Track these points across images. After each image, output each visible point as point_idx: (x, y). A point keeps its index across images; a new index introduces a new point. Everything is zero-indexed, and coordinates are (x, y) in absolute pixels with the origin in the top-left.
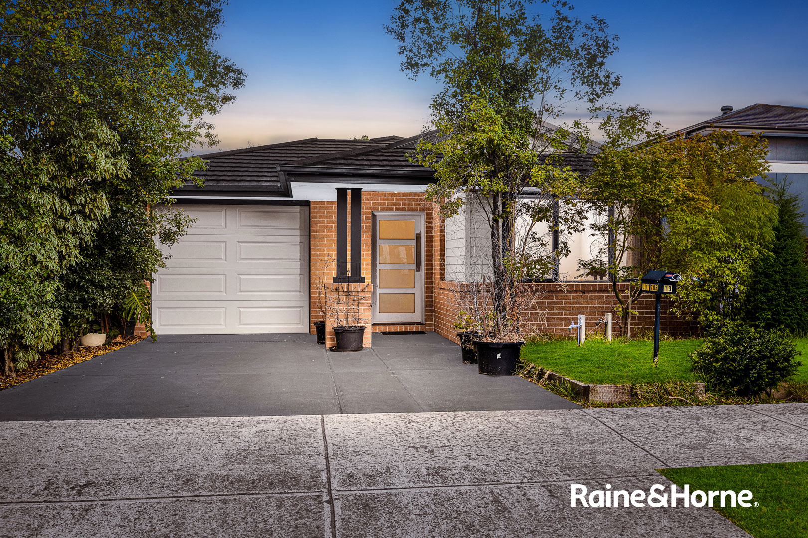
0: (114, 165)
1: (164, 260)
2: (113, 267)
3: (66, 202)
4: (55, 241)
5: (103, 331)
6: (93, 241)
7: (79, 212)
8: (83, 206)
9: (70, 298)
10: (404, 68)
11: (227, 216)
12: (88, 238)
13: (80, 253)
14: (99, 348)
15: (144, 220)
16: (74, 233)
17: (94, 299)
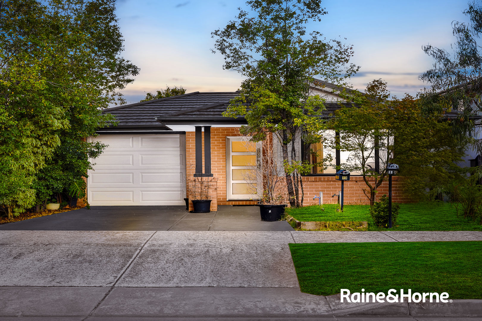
0: (62, 123)
1: (92, 165)
2: (63, 169)
3: (38, 140)
4: (33, 158)
5: (58, 202)
6: (52, 157)
7: (44, 144)
8: (47, 142)
9: (40, 184)
10: (225, 68)
11: (134, 141)
12: (49, 156)
13: (45, 163)
14: (56, 210)
15: (79, 147)
16: (42, 154)
17: (52, 185)
